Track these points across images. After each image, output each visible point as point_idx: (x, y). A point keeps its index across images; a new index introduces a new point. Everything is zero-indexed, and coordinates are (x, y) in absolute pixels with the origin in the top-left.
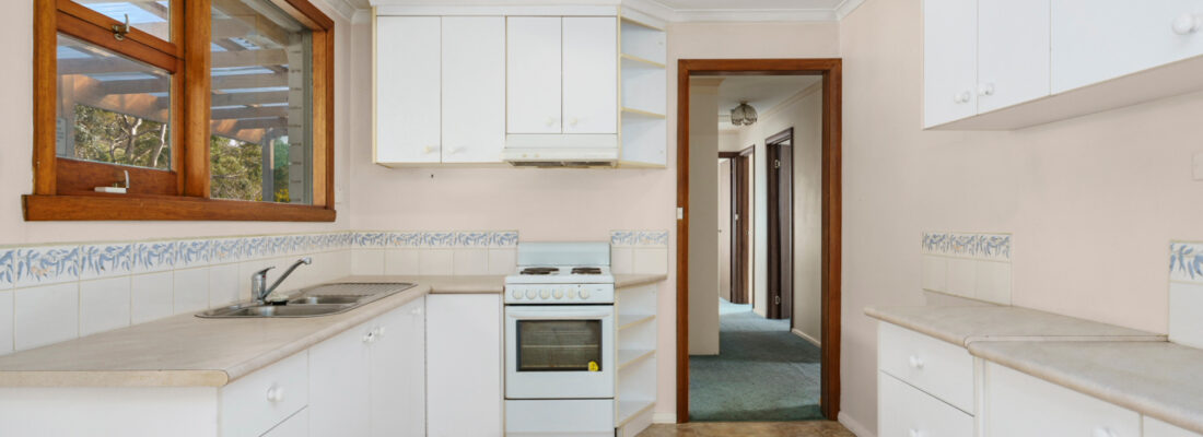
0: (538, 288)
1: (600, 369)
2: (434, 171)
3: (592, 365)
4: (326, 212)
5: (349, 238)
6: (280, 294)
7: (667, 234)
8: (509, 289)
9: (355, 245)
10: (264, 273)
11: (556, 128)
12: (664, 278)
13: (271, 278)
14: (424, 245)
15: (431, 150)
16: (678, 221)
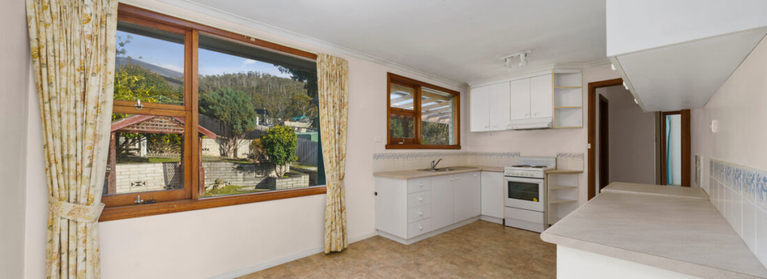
0: (519, 171)
1: (538, 201)
2: (491, 133)
3: (535, 199)
4: (458, 146)
5: (466, 154)
6: (437, 167)
7: (583, 155)
8: (506, 171)
9: (468, 156)
10: (434, 162)
11: (528, 117)
12: (582, 172)
13: (435, 163)
14: (488, 157)
15: (486, 127)
16: (589, 149)
